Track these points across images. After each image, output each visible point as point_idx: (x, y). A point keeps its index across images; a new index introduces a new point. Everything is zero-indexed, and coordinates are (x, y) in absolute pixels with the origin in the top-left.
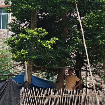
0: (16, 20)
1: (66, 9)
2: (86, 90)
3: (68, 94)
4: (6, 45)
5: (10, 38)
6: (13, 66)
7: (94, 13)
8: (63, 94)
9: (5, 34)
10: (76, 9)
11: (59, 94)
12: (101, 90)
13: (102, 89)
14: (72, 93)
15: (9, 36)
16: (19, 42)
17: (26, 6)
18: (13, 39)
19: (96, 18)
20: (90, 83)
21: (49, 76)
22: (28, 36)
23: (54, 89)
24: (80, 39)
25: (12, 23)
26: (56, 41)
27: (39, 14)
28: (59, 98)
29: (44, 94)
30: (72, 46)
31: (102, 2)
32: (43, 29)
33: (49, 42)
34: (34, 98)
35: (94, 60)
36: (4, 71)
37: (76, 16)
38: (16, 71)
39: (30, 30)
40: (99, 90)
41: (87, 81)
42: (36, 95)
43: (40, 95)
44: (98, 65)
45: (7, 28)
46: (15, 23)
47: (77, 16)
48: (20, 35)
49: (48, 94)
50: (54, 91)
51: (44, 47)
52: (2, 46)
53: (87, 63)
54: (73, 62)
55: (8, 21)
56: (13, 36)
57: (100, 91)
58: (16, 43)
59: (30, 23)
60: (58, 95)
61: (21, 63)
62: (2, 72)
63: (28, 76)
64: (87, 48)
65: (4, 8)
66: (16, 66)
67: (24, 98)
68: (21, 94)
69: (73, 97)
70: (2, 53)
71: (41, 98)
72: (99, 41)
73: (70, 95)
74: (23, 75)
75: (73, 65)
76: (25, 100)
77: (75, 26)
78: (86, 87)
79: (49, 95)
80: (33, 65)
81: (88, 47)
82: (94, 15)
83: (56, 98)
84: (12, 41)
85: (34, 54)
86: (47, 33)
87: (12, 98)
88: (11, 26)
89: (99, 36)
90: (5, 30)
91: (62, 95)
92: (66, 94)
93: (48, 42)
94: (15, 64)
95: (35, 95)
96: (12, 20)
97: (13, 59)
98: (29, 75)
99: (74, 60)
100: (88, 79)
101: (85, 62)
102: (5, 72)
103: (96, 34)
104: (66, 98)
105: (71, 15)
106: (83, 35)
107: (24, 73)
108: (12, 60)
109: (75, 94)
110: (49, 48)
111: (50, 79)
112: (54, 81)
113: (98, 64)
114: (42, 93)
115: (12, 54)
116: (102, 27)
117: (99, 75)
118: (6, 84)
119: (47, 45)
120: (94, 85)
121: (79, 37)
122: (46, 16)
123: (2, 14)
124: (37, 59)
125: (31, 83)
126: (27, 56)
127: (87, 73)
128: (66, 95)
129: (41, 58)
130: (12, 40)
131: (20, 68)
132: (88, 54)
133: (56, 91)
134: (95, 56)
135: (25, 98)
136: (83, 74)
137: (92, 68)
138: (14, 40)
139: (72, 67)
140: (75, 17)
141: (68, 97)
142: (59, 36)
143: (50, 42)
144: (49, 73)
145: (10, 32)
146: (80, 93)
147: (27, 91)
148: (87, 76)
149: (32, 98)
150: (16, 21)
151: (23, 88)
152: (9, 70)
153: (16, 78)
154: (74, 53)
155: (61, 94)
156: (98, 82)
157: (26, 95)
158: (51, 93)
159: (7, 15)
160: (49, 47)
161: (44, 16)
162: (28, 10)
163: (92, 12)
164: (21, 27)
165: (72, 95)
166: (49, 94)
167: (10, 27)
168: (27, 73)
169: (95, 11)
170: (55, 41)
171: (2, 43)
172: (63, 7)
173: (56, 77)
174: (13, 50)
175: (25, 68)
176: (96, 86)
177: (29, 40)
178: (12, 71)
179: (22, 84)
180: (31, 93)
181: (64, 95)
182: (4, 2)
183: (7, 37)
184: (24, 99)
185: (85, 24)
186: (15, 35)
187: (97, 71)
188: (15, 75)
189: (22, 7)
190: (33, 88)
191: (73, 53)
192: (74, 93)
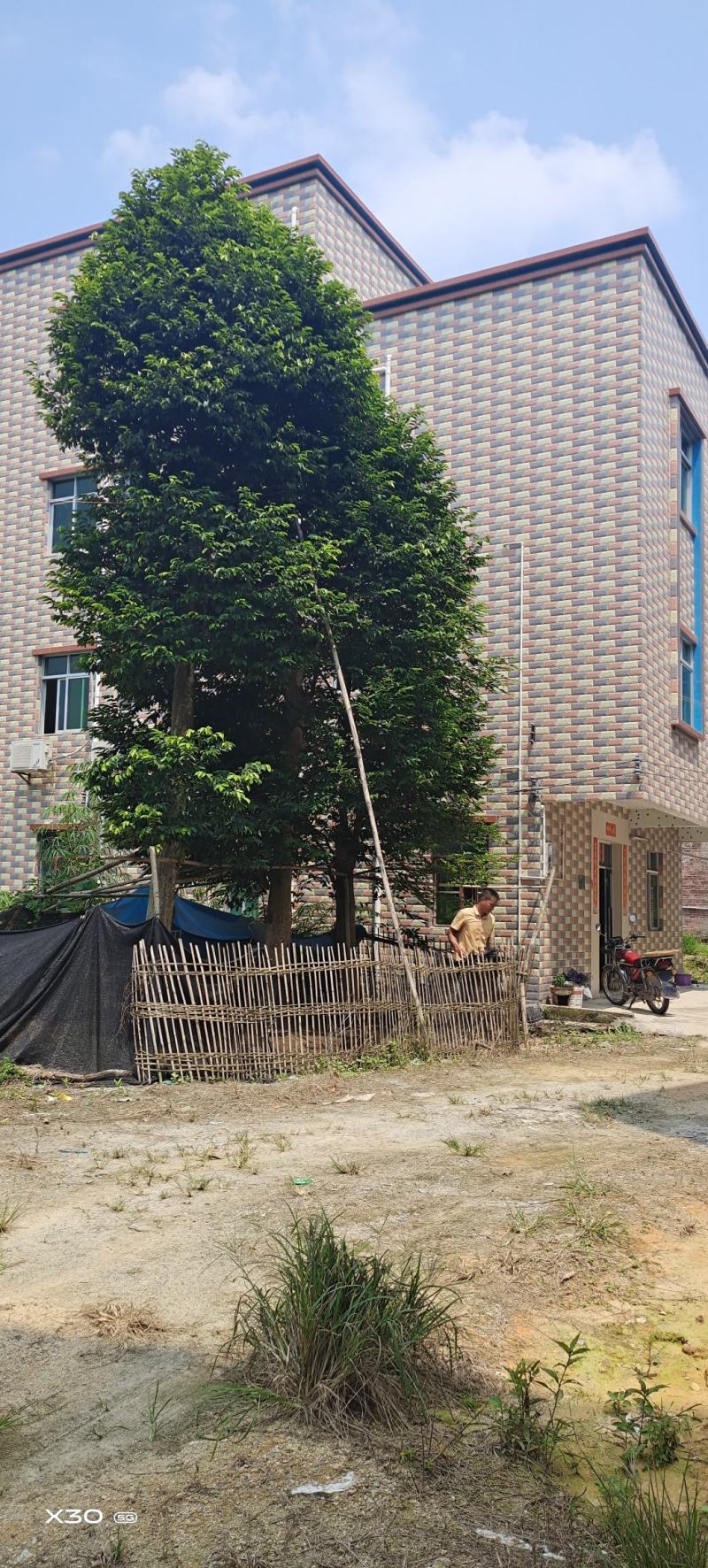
0: (117, 699)
1: (299, 662)
2: (372, 946)
3: (305, 960)
4: (80, 786)
5: (96, 763)
6: (107, 862)
7: (398, 676)
8: (286, 963)
9: (78, 748)
10: (333, 661)
11: (273, 964)
12: (423, 945)
13: (427, 941)
14: (321, 960)
15: (93, 756)
16: (129, 778)
17: (156, 649)
18: (107, 767)
19: (403, 693)
20: (385, 921)
21: (239, 897)
22: (162, 757)
23: (254, 945)
24: (348, 767)
25: (104, 709)
26: (264, 774)
27: (203, 680)
28: (275, 977)
29: (218, 962)
30: (320, 792)
31: (426, 639)
32: (214, 731)
33: (236, 777)
34: (183, 978)
35: (397, 839)
36: (73, 883)
37: (333, 685)
38: (121, 880)
39: (170, 734)
40: (419, 945)
41: (373, 914)
42: (191, 968)
43: (206, 968)
44: (412, 859)
45: (86, 728)
46: (113, 711)
47: (339, 688)
48: (133, 753)
49: (232, 964)
50: (256, 954)
51: (221, 794)
52: (67, 790)
53: (372, 850)
54: (323, 850)
55: (91, 700)
56: (105, 755)
57: (419, 950)
58: (117, 780)
59: (170, 710)
60: (270, 968)
61: (136, 853)
62: (66, 885)
63: (162, 898)
64: (374, 798)
65: (74, 655)
66: (117, 864)
67: (145, 978)
68: (135, 965)
69: (323, 973)
70: (67, 817)
71: (208, 978)
72: (416, 776)
73: (311, 966)
74: (143, 895)
75: (325, 858)
76: (149, 986)
77: (331, 721)
78: (373, 938)
79: (239, 965)
80: (179, 859)
81: (377, 796)
82: (398, 684)
83: (264, 977)
84: (104, 774)
85: (186, 822)
86: (229, 746)
87: (104, 980)
88: (100, 721)
89: (415, 757)
90: (80, 735)
91: (284, 966)
92: (299, 961)
93: (232, 779)
94: (112, 858)
95: (186, 968)
96: (106, 697)
97: (109, 837)
98: (165, 894)
99: (328, 841)
100: (379, 906)
101: (366, 847)
102: (77, 886)
103: (404, 752)
104: (300, 975)
105: (315, 681)
106: (359, 754)
107: (148, 887)
108: (105, 841)
109: (330, 963)
110: (236, 797)
111: (244, 909)
112: (257, 915)
113: (413, 855)
114: (213, 961)
115: (103, 818)
116: (425, 727)
117: (417, 893)
118: (80, 930)
119: (231, 788)
120: (397, 927)
121: (343, 761)
122: (228, 685)
123: (69, 676)
124: (195, 838)
125: (173, 924)
126: (159, 827)
127: (374, 888)
128: (299, 966)
129: (211, 833)
130: (104, 769)
131: (134, 871)
132: (376, 819)
133: (263, 951)
134: (402, 828)
135: (148, 979)
136: (362, 888)
137: (390, 868)
138: (110, 770)
139: (322, 864)
140: (332, 690)
141: (306, 974)
142: (273, 757)
143: (243, 776)
144: (238, 886)
145: (96, 742)
146: (348, 958)
147: (155, 955)
148: (375, 896)
149: (175, 977)
150: (120, 701)
151: (142, 943)
152: (94, 877)
153: (120, 907)
154: (329, 817)
155: (281, 963)
156: (412, 917)
157: (155, 968)
158: (243, 960)
159: (87, 680)
160: (239, 794)
161: (219, 685)
162: (162, 664)
163: (391, 672)
164: (136, 724)
165: (322, 965)
166: (238, 962)
167: (95, 724)
168: (156, 889)
169: (402, 670)
170: (257, 777)
171: (67, 779)
172: (288, 655)
173: (263, 901)
174: (105, 805)
175: (149, 872)
176: (409, 933)
177: (164, 770)
178: (104, 882)
179: (140, 928)
180: (171, 960)
181: (293, 967)
182: (76, 636)
183: (86, 757)
184: (146, 982)
185: (365, 715)
186: (114, 753)
187: (410, 879)
188: (115, 897)
189: (140, 653)
190: (180, 941)
191: (323, 817)
192: (327, 959)
